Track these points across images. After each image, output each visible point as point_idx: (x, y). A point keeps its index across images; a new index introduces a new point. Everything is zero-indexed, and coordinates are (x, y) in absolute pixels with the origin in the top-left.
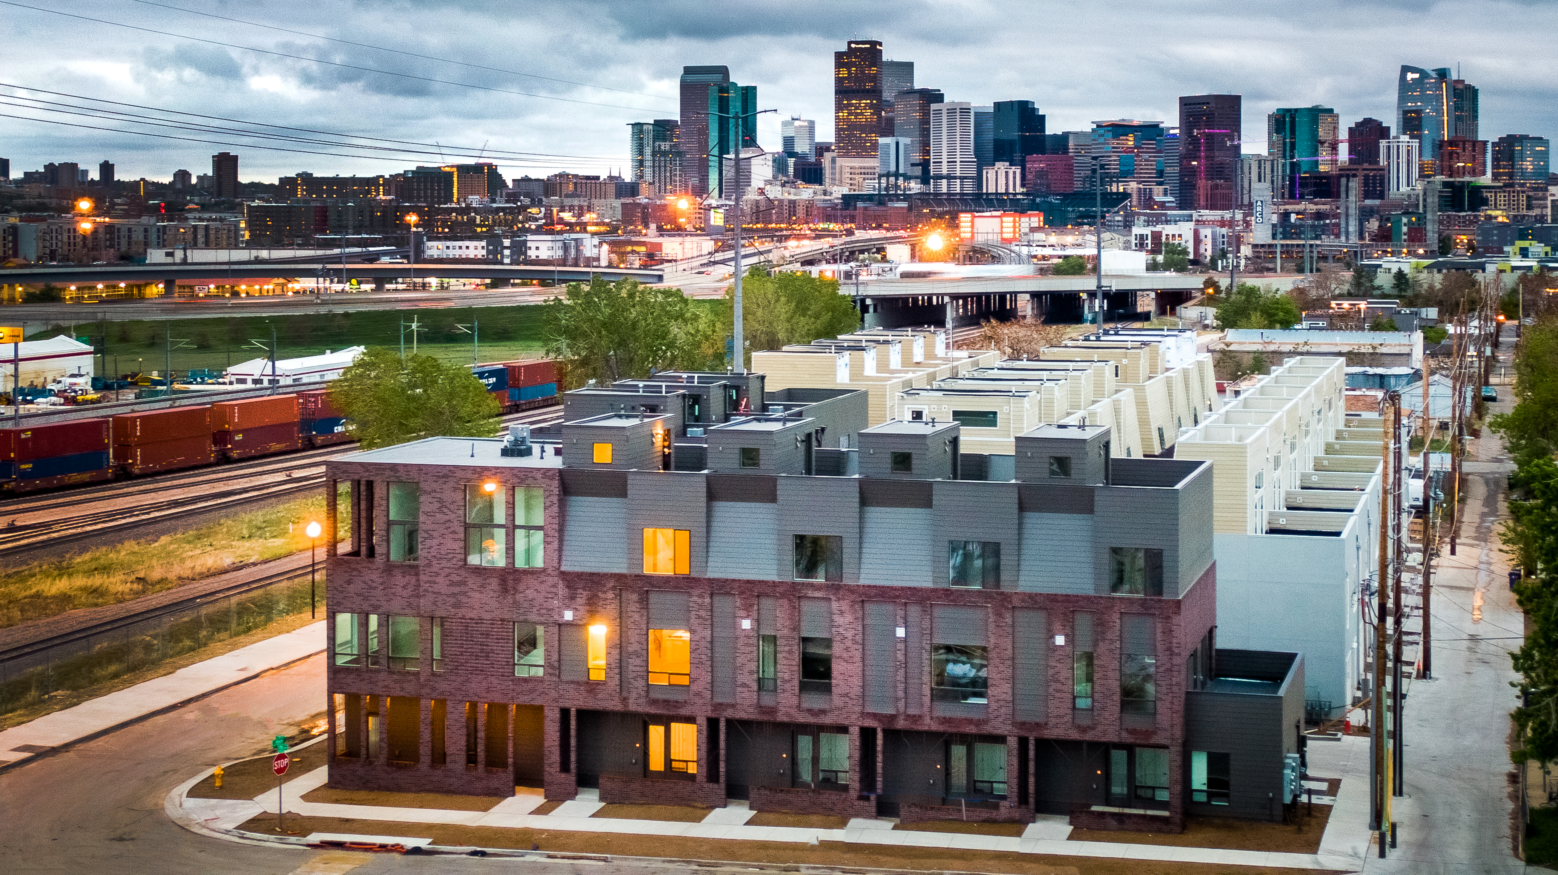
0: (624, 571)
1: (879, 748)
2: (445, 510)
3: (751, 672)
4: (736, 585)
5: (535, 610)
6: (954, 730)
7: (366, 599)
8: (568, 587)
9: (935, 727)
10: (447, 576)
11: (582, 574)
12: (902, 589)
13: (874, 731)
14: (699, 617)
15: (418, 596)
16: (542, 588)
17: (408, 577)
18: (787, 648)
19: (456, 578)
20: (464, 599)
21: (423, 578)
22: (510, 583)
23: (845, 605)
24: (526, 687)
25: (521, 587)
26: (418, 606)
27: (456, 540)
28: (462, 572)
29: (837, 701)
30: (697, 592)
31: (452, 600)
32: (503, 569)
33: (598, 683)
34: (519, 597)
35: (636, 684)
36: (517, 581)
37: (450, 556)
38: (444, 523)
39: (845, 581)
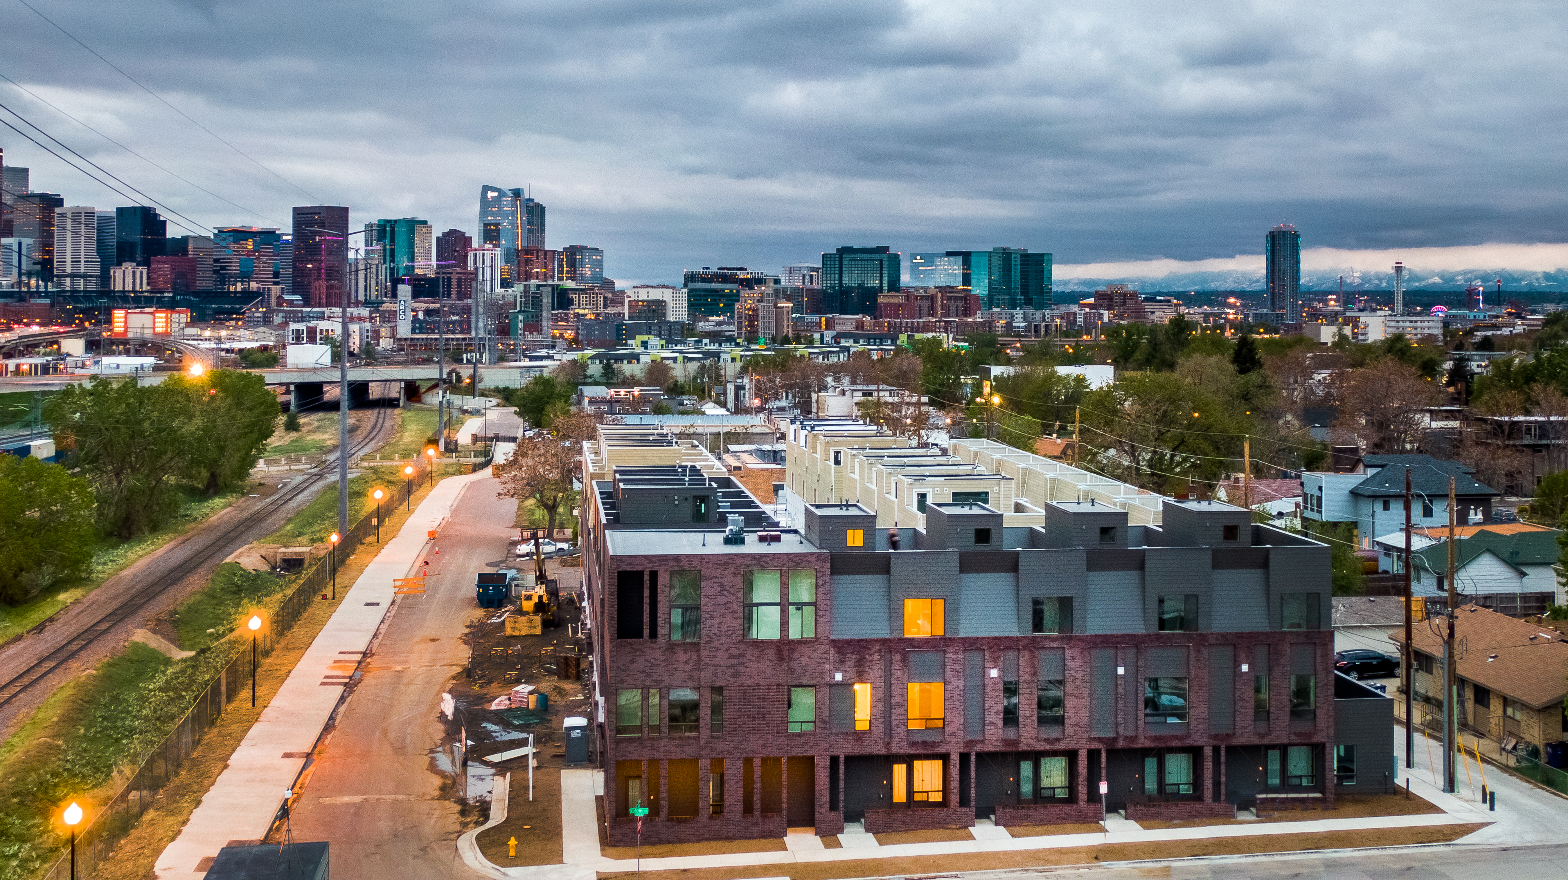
0: (888, 637)
1: (1103, 765)
2: (725, 593)
3: (997, 713)
4: (985, 642)
5: (808, 674)
6: (1163, 745)
7: (648, 675)
8: (839, 652)
9: (1148, 744)
10: (727, 650)
11: (851, 640)
12: (1123, 636)
13: (1099, 751)
14: (954, 670)
15: (700, 670)
16: (814, 655)
17: (689, 654)
18: (1028, 690)
19: (734, 651)
20: (742, 669)
21: (704, 653)
22: (786, 652)
23: (1076, 652)
24: (799, 741)
25: (796, 655)
26: (699, 678)
27: (735, 618)
28: (742, 647)
29: (1069, 730)
30: (951, 649)
31: (732, 671)
32: (778, 641)
33: (864, 732)
34: (794, 664)
35: (898, 730)
36: (792, 650)
37: (730, 632)
38: (725, 604)
39: (1075, 633)
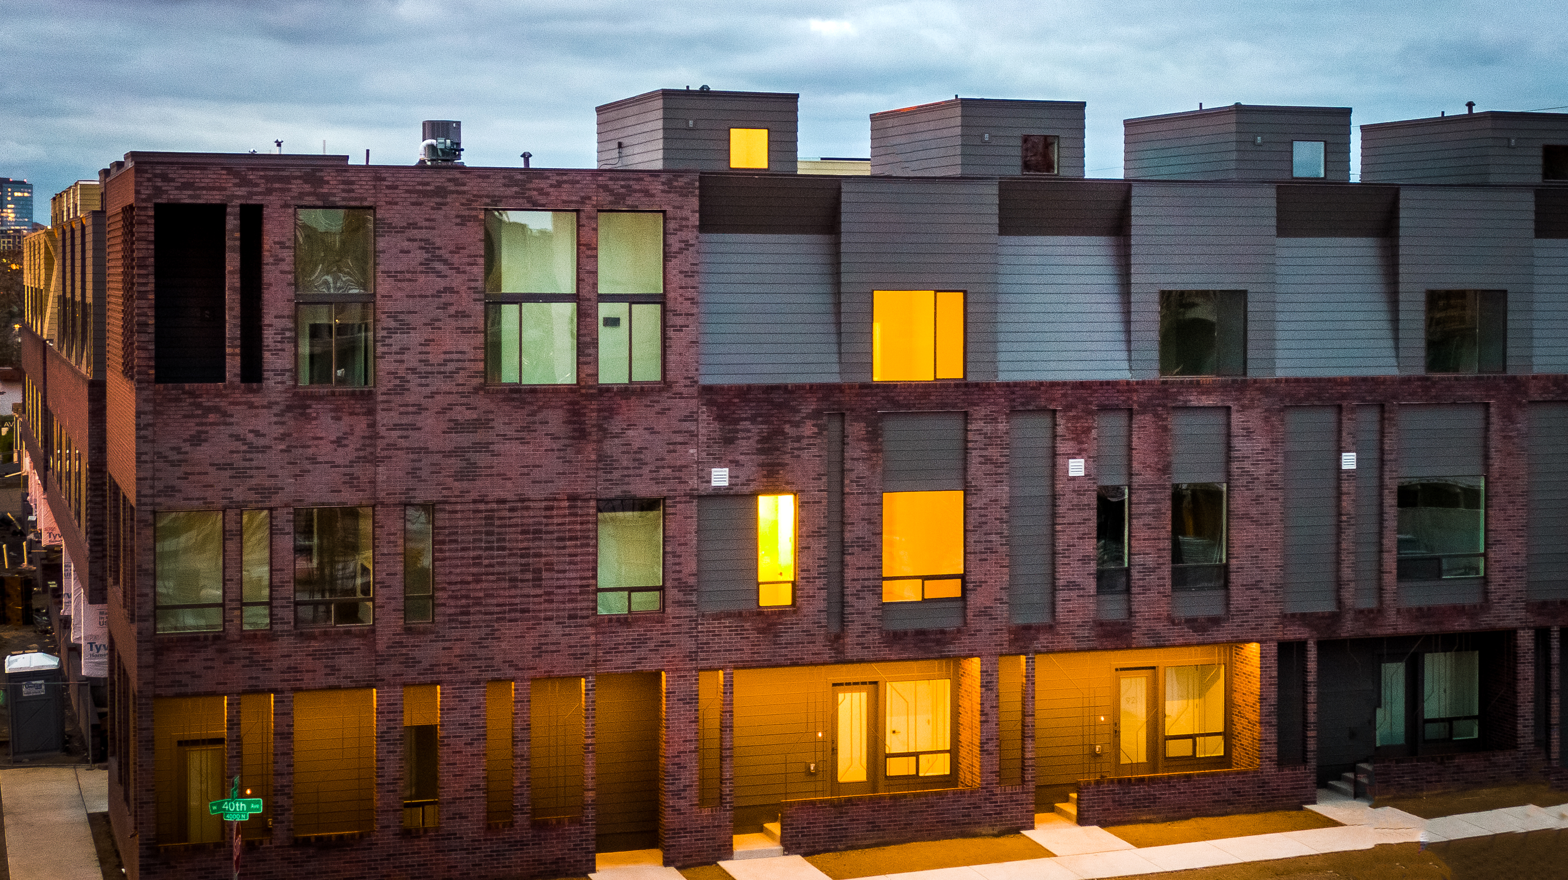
0: (835, 379)
1: (1311, 677)
2: (439, 266)
3: (1085, 560)
4: (1058, 393)
5: (646, 470)
7: (240, 474)
8: (720, 418)
10: (444, 411)
11: (750, 388)
12: (1353, 381)
13: (1302, 645)
14: (987, 460)
15: (375, 461)
16: (661, 424)
17: (347, 419)
18: (1152, 507)
19: (462, 414)
20: (481, 459)
21: (383, 418)
22: (592, 418)
23: (1254, 418)
24: (625, 635)
25: (616, 425)
26: (373, 482)
27: (465, 331)
28: (482, 402)
29: (1239, 598)
30: (980, 411)
31: (455, 463)
32: (570, 389)
33: (780, 612)
34: (612, 447)
35: (859, 604)
36: (609, 412)
37: (451, 367)
38: (438, 294)
39: (1252, 374)
